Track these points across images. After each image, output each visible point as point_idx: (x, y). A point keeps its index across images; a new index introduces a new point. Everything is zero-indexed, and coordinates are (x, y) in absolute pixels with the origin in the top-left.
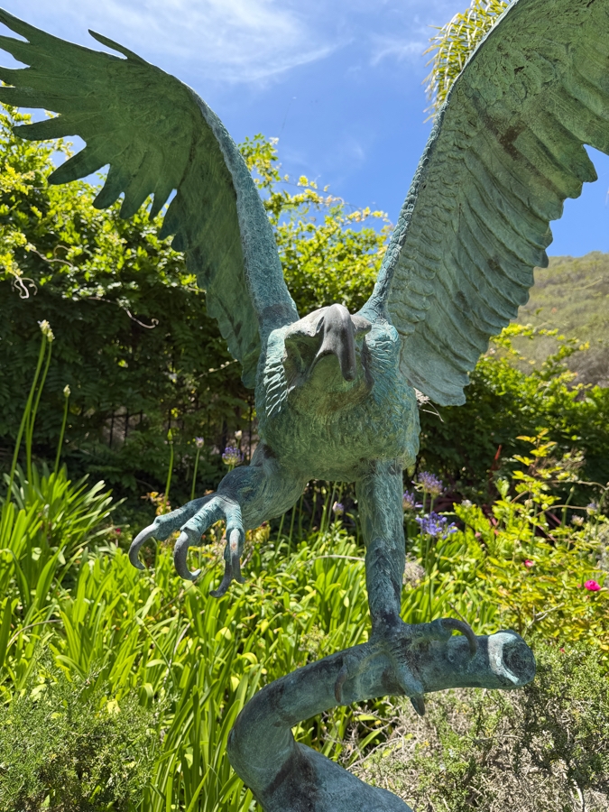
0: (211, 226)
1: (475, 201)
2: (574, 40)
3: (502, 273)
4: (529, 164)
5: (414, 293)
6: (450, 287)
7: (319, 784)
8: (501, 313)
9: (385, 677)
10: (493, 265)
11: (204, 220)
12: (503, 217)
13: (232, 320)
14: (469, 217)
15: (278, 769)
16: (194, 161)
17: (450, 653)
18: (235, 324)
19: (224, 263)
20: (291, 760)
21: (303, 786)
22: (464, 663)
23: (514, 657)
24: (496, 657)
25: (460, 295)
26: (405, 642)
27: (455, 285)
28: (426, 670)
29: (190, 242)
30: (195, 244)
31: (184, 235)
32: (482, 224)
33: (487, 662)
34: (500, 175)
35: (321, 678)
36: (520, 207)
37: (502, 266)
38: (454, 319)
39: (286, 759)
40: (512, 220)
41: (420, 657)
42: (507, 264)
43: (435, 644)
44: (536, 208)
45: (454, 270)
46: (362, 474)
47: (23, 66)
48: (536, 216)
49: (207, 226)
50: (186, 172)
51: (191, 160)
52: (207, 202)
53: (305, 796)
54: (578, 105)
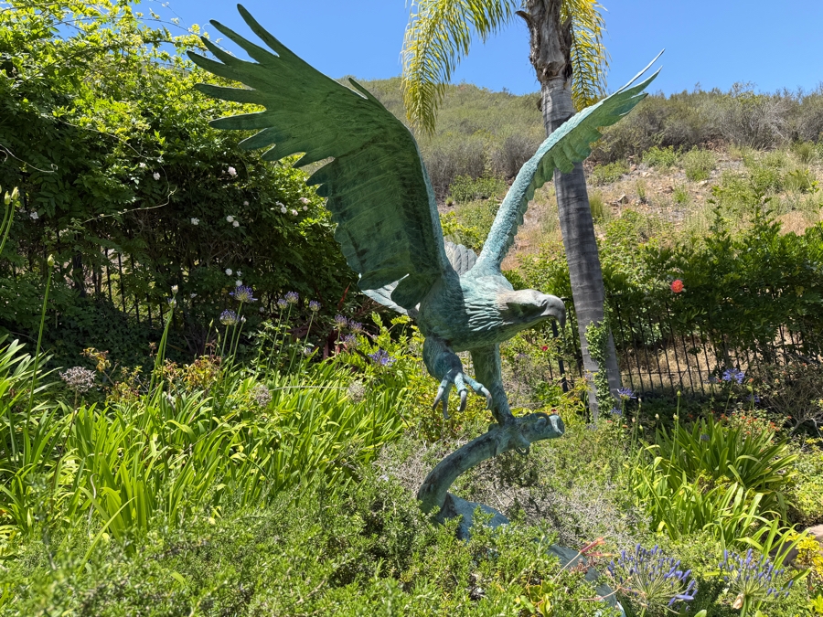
0: (360, 189)
9: (509, 442)
11: (354, 183)
13: (356, 246)
16: (364, 150)
17: (536, 427)
18: (360, 249)
19: (365, 212)
22: (542, 430)
24: (555, 426)
26: (520, 425)
28: (527, 436)
29: (334, 192)
30: (339, 194)
31: (330, 187)
33: (552, 428)
35: (480, 449)
41: (525, 430)
43: (529, 425)
46: (488, 351)
47: (253, 61)
49: (356, 187)
50: (353, 152)
51: (362, 149)
52: (363, 175)
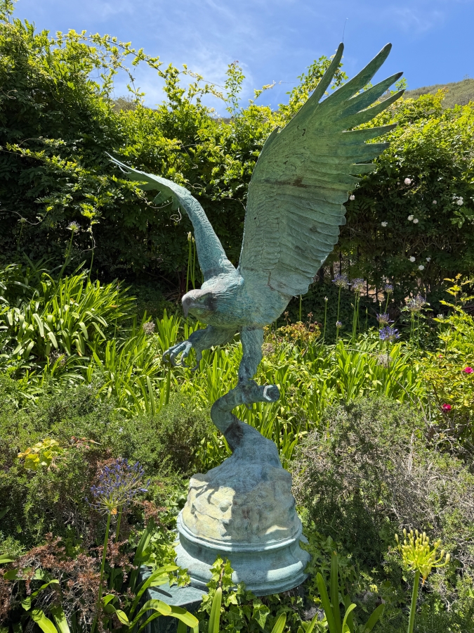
1: (292, 209)
2: (307, 146)
3: (319, 233)
4: (316, 187)
5: (269, 254)
6: (290, 245)
7: (244, 434)
8: (324, 250)
10: (313, 230)
12: (312, 210)
14: (291, 216)
15: (228, 427)
20: (232, 424)
21: (237, 434)
23: (272, 393)
24: (265, 392)
25: (297, 247)
27: (293, 244)
32: (300, 217)
33: (263, 394)
34: (302, 195)
36: (322, 202)
37: (319, 230)
38: (297, 257)
39: (230, 424)
40: (319, 209)
42: (321, 228)
44: (330, 201)
45: (290, 238)
48: (332, 204)
53: (238, 437)
54: (324, 164)
